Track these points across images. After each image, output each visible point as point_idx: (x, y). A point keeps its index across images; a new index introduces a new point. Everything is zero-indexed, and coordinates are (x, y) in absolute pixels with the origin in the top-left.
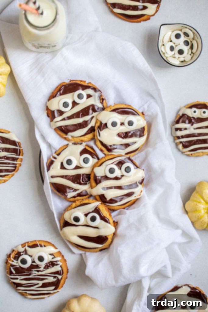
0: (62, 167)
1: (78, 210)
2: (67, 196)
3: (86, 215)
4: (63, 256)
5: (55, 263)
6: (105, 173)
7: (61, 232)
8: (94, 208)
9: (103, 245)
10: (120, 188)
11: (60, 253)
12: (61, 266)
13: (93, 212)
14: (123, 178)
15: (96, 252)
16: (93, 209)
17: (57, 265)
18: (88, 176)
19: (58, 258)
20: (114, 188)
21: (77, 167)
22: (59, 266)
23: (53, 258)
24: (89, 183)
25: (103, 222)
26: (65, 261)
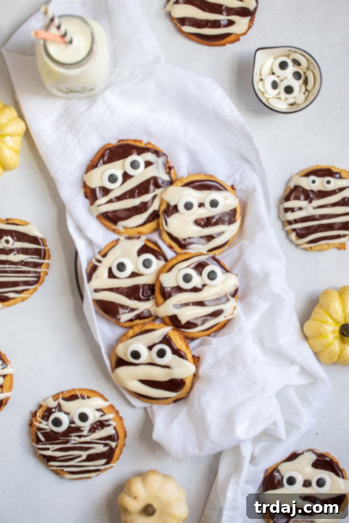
0: (111, 275)
1: (138, 340)
2: (119, 319)
3: (150, 348)
4: (117, 412)
5: (106, 423)
6: (177, 282)
7: (113, 376)
8: (162, 337)
9: (179, 393)
10: (201, 304)
11: (112, 407)
12: (115, 428)
13: (161, 342)
14: (205, 289)
15: (168, 404)
16: (160, 339)
17: (109, 425)
18: (151, 287)
19: (110, 416)
20: (191, 304)
21: (134, 275)
22: (111, 427)
23: (102, 416)
24: (153, 298)
25: (176, 358)
26: (121, 419)
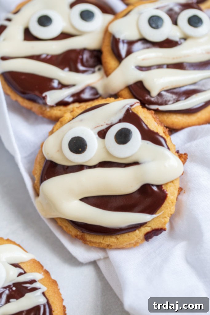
0: (29, 36)
3: (102, 134)
4: (47, 273)
5: (30, 286)
6: (140, 33)
9: (154, 216)
12: (44, 294)
13: (120, 121)
14: (185, 44)
15: (136, 245)
17: (34, 289)
18: (95, 53)
19: (38, 276)
20: (165, 66)
21: (64, 36)
22: (38, 293)
23: (20, 274)
24: (99, 70)
25: (149, 145)
